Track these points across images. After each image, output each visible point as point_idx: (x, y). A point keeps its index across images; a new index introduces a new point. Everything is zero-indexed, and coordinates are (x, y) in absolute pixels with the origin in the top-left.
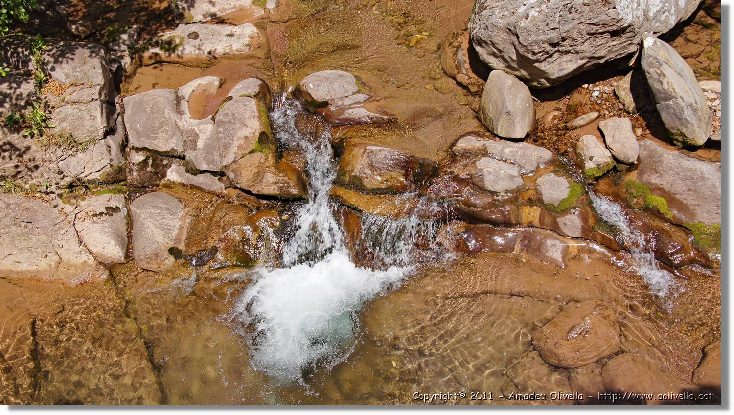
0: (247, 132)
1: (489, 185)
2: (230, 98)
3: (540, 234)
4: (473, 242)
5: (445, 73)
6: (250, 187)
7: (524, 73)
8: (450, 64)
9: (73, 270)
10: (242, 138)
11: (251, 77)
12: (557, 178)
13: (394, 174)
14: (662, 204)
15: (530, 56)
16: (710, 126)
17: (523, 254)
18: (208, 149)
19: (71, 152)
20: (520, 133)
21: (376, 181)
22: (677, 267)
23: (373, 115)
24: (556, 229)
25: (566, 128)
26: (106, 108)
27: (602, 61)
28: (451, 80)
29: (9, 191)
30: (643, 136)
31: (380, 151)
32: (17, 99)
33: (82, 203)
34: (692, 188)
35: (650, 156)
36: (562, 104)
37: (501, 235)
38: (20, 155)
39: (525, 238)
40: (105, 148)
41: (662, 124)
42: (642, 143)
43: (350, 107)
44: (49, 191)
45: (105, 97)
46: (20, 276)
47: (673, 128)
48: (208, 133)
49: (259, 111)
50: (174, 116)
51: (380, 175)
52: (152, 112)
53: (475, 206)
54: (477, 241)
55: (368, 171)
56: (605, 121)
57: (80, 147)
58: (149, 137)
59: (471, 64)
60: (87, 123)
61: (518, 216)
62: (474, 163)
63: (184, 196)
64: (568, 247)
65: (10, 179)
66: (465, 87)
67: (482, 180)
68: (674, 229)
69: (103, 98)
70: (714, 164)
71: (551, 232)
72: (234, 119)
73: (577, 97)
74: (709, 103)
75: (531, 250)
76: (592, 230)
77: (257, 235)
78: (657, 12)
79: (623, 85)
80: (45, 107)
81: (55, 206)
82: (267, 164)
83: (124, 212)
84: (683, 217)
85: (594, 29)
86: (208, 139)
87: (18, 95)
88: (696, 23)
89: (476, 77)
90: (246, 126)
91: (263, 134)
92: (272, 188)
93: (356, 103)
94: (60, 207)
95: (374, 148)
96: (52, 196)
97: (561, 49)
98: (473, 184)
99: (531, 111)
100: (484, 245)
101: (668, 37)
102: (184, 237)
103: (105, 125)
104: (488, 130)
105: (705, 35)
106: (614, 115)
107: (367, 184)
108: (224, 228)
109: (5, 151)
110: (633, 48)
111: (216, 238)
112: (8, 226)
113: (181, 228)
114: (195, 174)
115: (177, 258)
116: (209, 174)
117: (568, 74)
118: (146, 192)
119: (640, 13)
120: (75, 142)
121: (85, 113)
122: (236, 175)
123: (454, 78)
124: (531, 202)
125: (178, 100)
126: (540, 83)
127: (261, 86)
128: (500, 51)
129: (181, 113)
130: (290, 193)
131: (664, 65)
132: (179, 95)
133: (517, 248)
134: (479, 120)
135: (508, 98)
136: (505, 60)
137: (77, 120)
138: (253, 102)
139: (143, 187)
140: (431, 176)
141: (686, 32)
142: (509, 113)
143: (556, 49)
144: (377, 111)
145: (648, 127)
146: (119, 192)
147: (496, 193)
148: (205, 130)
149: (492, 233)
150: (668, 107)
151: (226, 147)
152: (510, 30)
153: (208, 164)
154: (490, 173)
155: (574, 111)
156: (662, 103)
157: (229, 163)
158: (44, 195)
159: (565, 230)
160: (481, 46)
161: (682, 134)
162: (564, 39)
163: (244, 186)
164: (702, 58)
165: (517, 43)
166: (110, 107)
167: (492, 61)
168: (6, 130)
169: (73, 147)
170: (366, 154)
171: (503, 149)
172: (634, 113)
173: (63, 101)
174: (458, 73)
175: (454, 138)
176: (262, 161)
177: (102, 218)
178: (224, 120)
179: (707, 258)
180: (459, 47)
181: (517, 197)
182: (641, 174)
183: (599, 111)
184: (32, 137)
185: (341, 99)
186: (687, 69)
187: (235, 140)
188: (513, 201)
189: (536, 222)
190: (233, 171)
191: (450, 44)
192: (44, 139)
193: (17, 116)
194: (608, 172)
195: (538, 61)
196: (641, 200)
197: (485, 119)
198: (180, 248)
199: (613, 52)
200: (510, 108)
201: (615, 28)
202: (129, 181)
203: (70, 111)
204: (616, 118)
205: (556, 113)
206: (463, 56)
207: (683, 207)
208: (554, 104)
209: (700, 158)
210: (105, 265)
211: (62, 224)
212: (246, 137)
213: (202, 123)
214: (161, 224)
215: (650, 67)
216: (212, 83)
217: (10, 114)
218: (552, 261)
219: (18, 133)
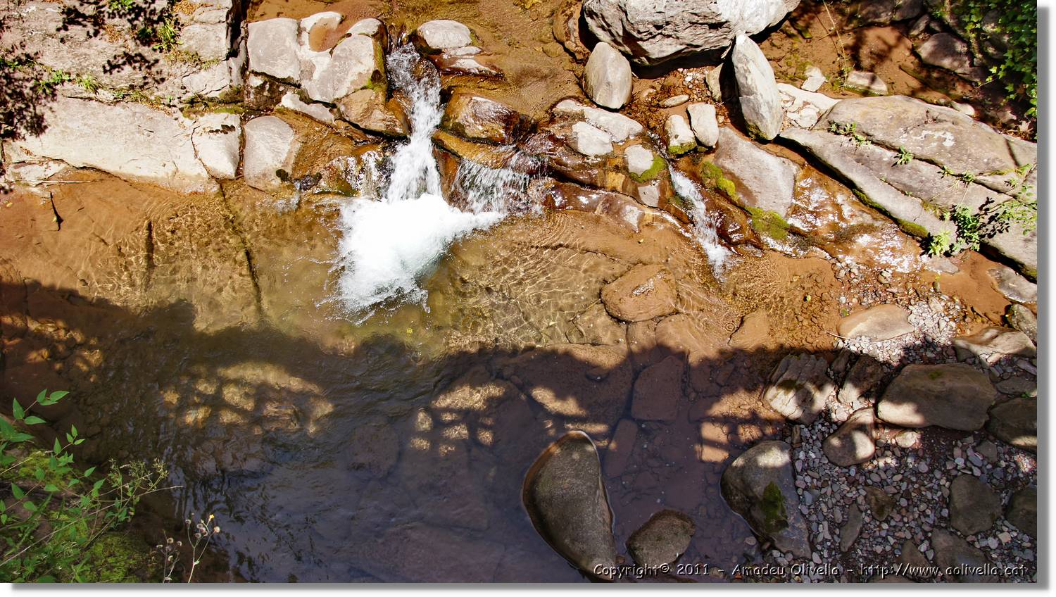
0: (361, 68)
1: (582, 148)
2: (349, 35)
3: (621, 199)
4: (560, 198)
5: (555, 38)
6: (358, 121)
7: (628, 49)
8: (560, 31)
9: (187, 181)
10: (356, 74)
11: (370, 16)
12: (644, 150)
13: (495, 126)
14: (731, 187)
15: (635, 34)
16: (780, 124)
17: (603, 215)
18: (323, 81)
19: (194, 69)
20: (616, 104)
21: (475, 130)
22: (735, 244)
23: (482, 68)
24: (636, 196)
25: (658, 106)
26: (231, 31)
27: (699, 50)
28: (558, 45)
29: (136, 100)
30: (724, 124)
31: (485, 102)
32: (150, 14)
33: (201, 119)
34: (758, 176)
35: (727, 143)
36: (658, 83)
37: (586, 195)
38: (149, 67)
39: (607, 201)
40: (226, 69)
41: (742, 115)
42: (722, 129)
43: (462, 57)
44: (171, 104)
45: (232, 20)
46: (141, 181)
47: (750, 120)
48: (325, 66)
49: (375, 50)
50: (294, 46)
51: (482, 125)
52: (274, 39)
53: (566, 165)
54: (563, 198)
55: (471, 120)
56: (694, 105)
57: (203, 65)
58: (268, 63)
59: (579, 33)
60: (213, 44)
61: (604, 180)
62: (571, 125)
63: (295, 122)
64: (644, 214)
65: (137, 89)
66: (572, 54)
67: (576, 143)
68: (737, 210)
69: (229, 21)
70: (778, 159)
71: (631, 199)
72: (351, 55)
73: (671, 80)
74: (782, 104)
75: (610, 213)
76: (668, 202)
77: (360, 167)
78: (752, 14)
79: (713, 75)
80: (175, 24)
81: (176, 119)
82: (377, 102)
83: (239, 131)
84: (746, 201)
85: (696, 19)
86: (324, 71)
87: (152, 11)
88: (782, 31)
89: (583, 46)
90: (361, 63)
91: (376, 72)
92: (379, 125)
93: (468, 54)
94: (180, 120)
95: (479, 99)
96: (174, 109)
97: (663, 32)
98: (567, 145)
99: (629, 86)
100: (569, 203)
101: (759, 38)
102: (292, 161)
103: (229, 47)
104: (588, 97)
105: (787, 43)
106: (702, 101)
107: (469, 132)
108: (329, 157)
109: (136, 62)
110: (727, 43)
111: (322, 166)
112: (133, 133)
113: (290, 152)
114: (308, 104)
115: (283, 180)
116: (321, 104)
117: (667, 57)
118: (260, 115)
119: (737, 12)
120: (200, 60)
121: (211, 33)
122: (346, 107)
123: (562, 43)
124: (617, 169)
125: (300, 31)
126: (641, 60)
127: (380, 27)
128: (609, 25)
129: (301, 44)
130: (395, 131)
131: (751, 62)
132: (302, 26)
133: (599, 209)
134: (580, 86)
135: (610, 70)
136: (612, 35)
137: (203, 40)
138: (371, 41)
139: (258, 110)
140: (530, 133)
141: (772, 37)
142: (609, 84)
143: (660, 31)
144: (486, 65)
145: (730, 116)
146: (236, 112)
147: (586, 156)
148: (322, 61)
149: (578, 193)
150: (749, 101)
151: (340, 81)
152: (620, 7)
153: (322, 95)
154: (584, 137)
155: (667, 91)
156: (745, 96)
157: (341, 97)
158: (167, 108)
159: (644, 199)
160: (592, 18)
161: (757, 128)
162: (668, 23)
163: (353, 119)
164: (782, 63)
165: (625, 20)
166: (235, 32)
167: (600, 33)
168: (138, 42)
169: (197, 64)
170: (471, 103)
171: (599, 116)
172: (719, 102)
173: (192, 20)
174: (567, 40)
175: (555, 100)
176: (372, 98)
177: (218, 135)
178: (341, 55)
179: (759, 240)
180: (571, 15)
181: (604, 162)
182: (717, 158)
183: (690, 95)
184: (161, 52)
185: (454, 49)
186: (768, 69)
187: (349, 75)
188: (602, 165)
189: (619, 188)
190: (344, 104)
191: (563, 12)
192: (172, 54)
193: (149, 30)
194: (689, 151)
195: (641, 39)
196: (714, 181)
197: (586, 86)
198: (287, 171)
199: (709, 43)
200: (610, 79)
201: (714, 21)
202: (246, 103)
203: (198, 30)
204: (703, 104)
205: (652, 91)
206: (574, 24)
207: (747, 193)
208: (650, 82)
209: (768, 151)
210: (217, 180)
211: (180, 137)
212: (360, 73)
213: (320, 55)
214: (271, 146)
215: (739, 62)
216: (334, 19)
217: (143, 27)
218: (628, 226)
219: (149, 46)
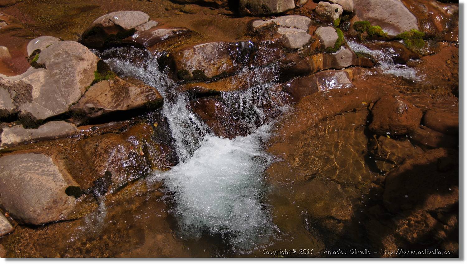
0: (84, 65)
10: (82, 72)
13: (224, 60)
14: (379, 29)
24: (335, 66)
34: (392, 12)
43: (152, 30)
48: (42, 80)
51: (214, 64)
61: (312, 64)
64: (348, 73)
71: (332, 70)
86: (43, 86)
90: (83, 60)
91: (100, 64)
98: (284, 46)
102: (70, 177)
107: (207, 74)
114: (37, 127)
115: (77, 196)
124: (317, 51)
147: (298, 49)
151: (67, 86)
157: (77, 100)
159: (342, 63)
171: (284, 21)
178: (57, 61)
182: (360, 16)
185: (142, 25)
187: (76, 76)
188: (309, 51)
189: (321, 66)
198: (74, 186)
212: (85, 70)
